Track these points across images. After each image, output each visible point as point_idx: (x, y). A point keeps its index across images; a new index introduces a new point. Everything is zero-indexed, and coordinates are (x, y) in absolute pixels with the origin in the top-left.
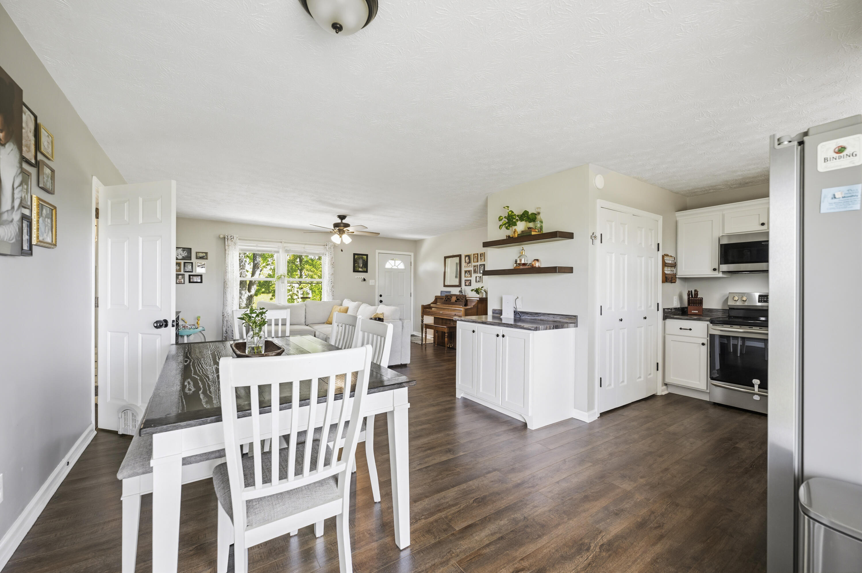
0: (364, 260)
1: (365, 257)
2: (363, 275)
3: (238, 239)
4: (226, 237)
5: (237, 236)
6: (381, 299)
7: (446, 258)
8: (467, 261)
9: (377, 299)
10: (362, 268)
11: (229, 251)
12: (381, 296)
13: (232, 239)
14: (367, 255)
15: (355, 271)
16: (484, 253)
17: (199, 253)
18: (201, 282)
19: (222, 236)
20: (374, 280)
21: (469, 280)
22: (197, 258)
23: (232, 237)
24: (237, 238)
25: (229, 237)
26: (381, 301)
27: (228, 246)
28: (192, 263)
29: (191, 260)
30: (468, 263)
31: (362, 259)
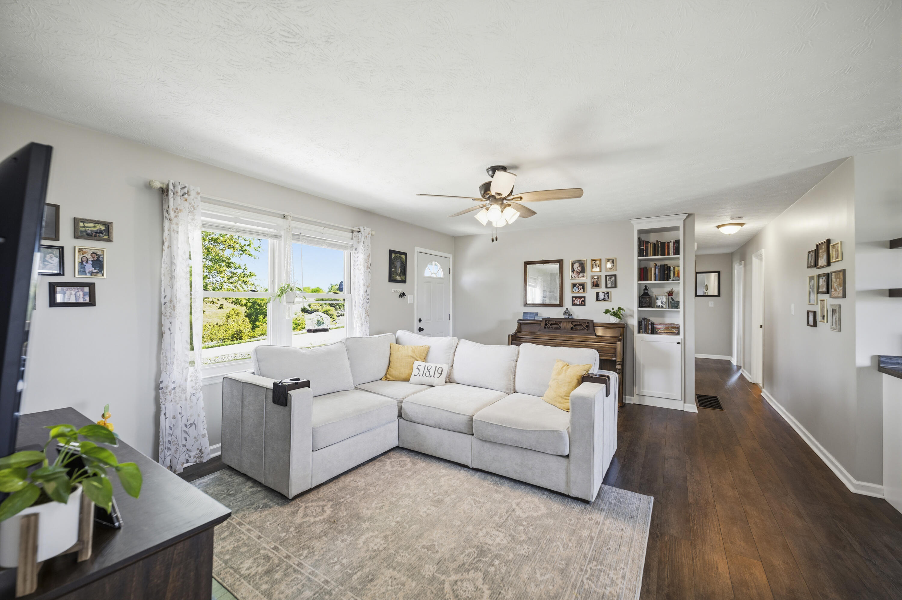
0: (402, 263)
1: (403, 256)
2: (399, 288)
3: (199, 197)
4: (171, 187)
5: (199, 190)
6: (421, 325)
7: (526, 264)
8: (575, 270)
9: (417, 325)
10: (400, 275)
11: (177, 224)
12: (420, 320)
13: (186, 196)
14: (405, 254)
15: (391, 279)
16: (616, 258)
17: (84, 221)
18: (92, 303)
19: (157, 185)
20: (412, 296)
21: (581, 297)
22: (78, 234)
23: (186, 190)
24: (198, 194)
25: (178, 189)
26: (421, 330)
27: (176, 210)
28: (61, 250)
29: (58, 240)
30: (579, 273)
31: (400, 260)
